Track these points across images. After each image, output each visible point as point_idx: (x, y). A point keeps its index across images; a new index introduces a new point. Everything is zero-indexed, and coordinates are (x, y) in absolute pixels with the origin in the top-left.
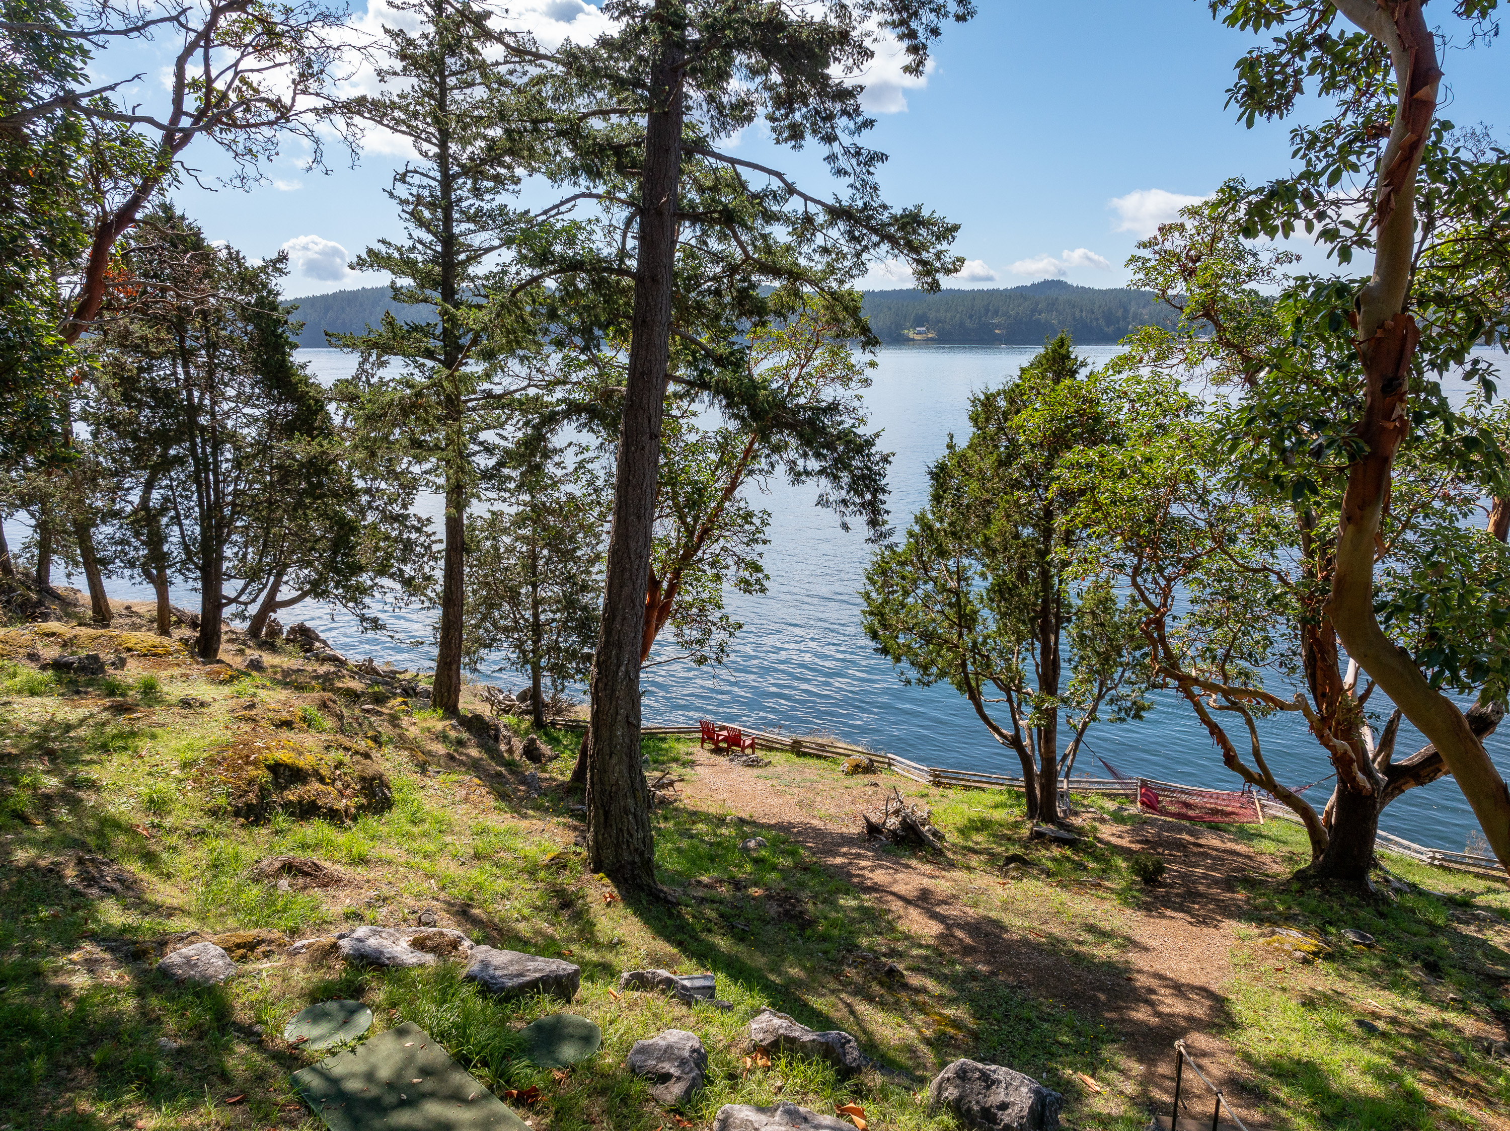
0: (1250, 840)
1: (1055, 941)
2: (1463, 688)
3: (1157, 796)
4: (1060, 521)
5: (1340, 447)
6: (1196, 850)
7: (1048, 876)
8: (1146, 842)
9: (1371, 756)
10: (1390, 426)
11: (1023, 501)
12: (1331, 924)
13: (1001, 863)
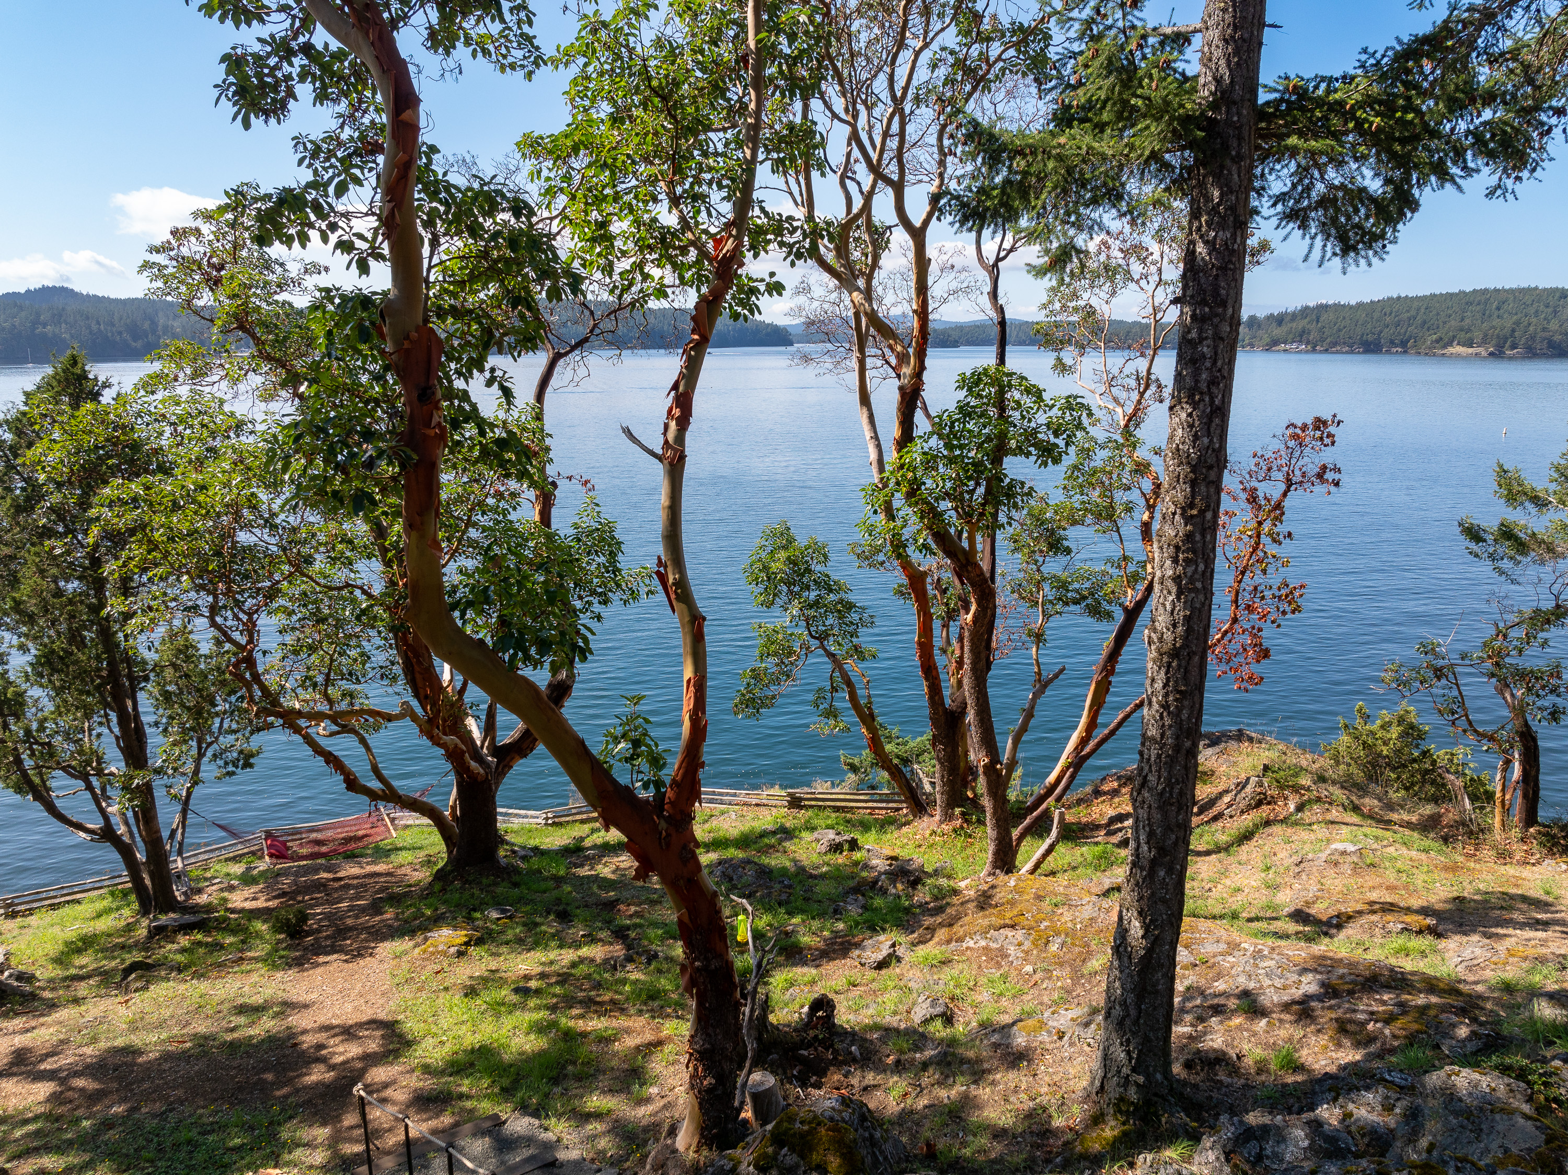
0: (388, 856)
1: (203, 1041)
2: (537, 664)
3: (284, 843)
4: (110, 568)
5: (389, 457)
6: (336, 885)
7: (180, 971)
8: (284, 894)
9: (479, 743)
10: (431, 433)
11: (58, 551)
12: (475, 910)
13: (118, 979)
